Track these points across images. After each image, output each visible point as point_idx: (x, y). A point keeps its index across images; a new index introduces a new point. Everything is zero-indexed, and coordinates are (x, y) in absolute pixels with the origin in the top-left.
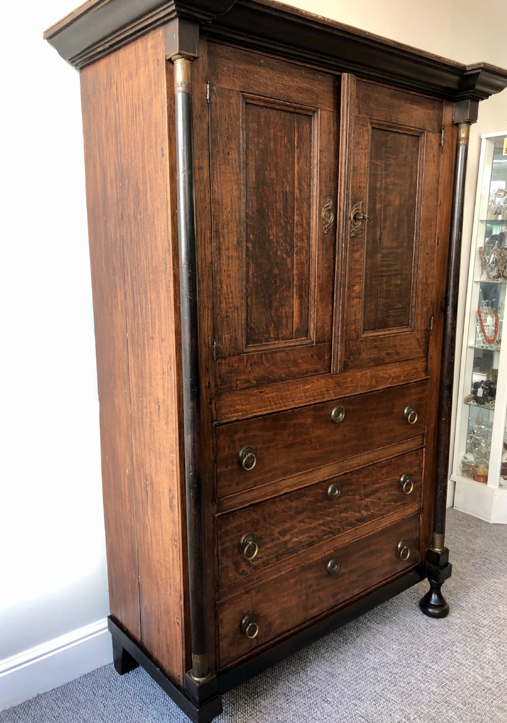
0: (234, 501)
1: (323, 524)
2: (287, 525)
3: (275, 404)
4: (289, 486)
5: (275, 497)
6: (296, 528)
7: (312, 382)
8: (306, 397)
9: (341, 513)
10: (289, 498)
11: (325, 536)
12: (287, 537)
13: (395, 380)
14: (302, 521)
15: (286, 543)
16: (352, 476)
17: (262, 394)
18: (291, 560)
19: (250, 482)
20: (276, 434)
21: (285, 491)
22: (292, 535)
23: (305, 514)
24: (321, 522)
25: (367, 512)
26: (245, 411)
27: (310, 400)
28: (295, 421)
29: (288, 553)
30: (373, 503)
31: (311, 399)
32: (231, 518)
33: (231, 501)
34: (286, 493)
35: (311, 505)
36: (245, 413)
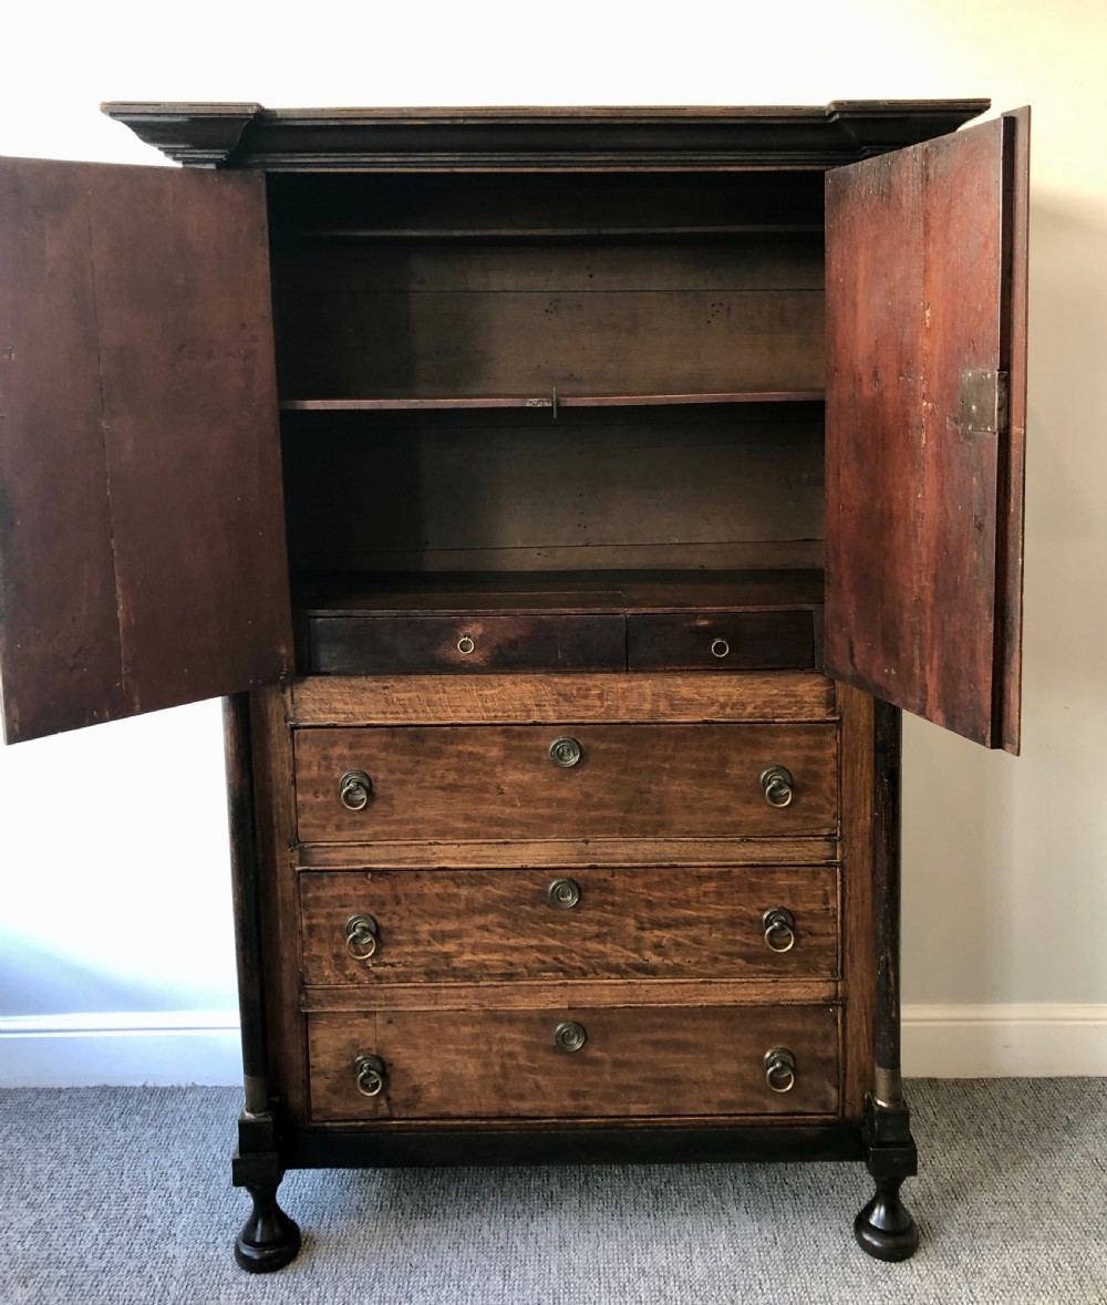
0: (332, 855)
1: (539, 949)
2: (450, 926)
3: (415, 711)
4: (454, 859)
5: (421, 870)
6: (472, 936)
7: (499, 685)
8: (487, 710)
9: (585, 939)
10: (453, 879)
11: (546, 971)
12: (450, 947)
13: (728, 710)
14: (484, 928)
15: (447, 956)
16: (613, 876)
17: (386, 691)
18: (463, 992)
19: (367, 832)
20: (418, 763)
21: (442, 865)
22: (461, 945)
23: (492, 917)
24: (534, 942)
25: (660, 959)
26: (352, 713)
27: (496, 717)
28: (461, 748)
29: (454, 977)
30: (678, 945)
31: (500, 714)
32: (326, 880)
33: (326, 852)
34: (444, 869)
35: (506, 905)
36: (350, 716)
